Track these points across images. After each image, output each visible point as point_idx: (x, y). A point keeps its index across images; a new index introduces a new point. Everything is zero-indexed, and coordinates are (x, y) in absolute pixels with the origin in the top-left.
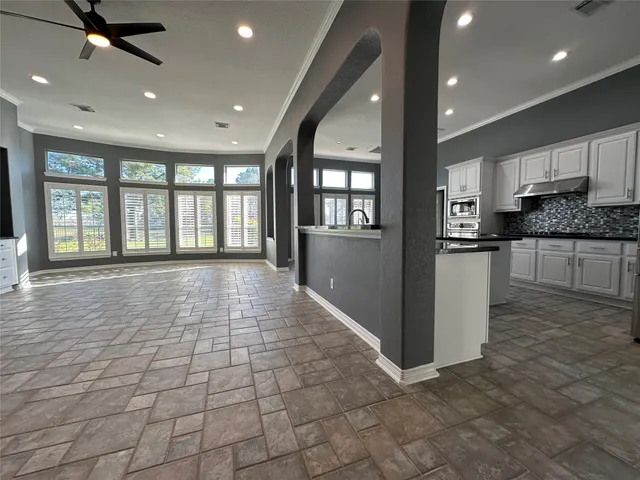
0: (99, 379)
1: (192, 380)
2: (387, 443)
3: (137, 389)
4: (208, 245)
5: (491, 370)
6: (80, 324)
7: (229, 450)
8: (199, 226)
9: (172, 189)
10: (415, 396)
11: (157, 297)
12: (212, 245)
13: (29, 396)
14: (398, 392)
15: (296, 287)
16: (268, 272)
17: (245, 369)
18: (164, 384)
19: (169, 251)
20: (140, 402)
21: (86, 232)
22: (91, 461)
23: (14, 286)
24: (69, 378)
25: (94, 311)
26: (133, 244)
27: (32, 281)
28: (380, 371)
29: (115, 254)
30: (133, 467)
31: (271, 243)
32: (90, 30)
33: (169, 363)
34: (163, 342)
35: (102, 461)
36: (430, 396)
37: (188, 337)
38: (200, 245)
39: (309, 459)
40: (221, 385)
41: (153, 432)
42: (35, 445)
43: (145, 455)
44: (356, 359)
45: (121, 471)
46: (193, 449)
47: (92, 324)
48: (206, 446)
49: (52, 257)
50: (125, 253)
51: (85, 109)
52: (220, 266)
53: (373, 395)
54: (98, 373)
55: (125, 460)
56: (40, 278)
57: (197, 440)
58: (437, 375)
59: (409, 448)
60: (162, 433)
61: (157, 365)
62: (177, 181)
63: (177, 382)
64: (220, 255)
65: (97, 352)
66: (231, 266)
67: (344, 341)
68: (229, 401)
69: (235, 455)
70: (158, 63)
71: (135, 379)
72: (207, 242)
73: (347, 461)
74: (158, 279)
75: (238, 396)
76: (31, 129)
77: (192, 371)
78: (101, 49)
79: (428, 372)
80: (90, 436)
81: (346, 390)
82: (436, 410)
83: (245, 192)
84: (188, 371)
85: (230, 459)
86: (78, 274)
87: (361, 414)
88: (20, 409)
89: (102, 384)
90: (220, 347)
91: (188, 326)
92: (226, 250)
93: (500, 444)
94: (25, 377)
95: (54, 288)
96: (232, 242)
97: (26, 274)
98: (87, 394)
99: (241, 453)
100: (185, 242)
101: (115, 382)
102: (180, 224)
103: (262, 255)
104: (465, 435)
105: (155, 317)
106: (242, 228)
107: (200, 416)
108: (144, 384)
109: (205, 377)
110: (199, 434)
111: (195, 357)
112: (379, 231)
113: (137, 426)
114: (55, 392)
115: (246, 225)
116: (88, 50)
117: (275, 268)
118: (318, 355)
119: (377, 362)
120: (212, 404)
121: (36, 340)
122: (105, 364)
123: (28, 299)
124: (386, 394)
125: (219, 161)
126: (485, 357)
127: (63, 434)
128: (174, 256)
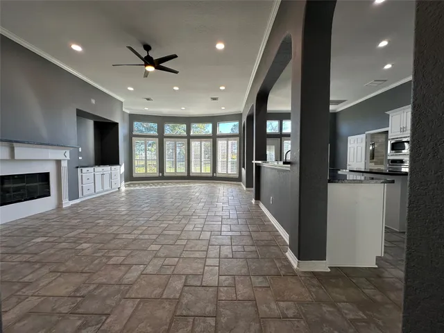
0: (141, 234)
1: (179, 242)
2: (268, 297)
3: (154, 242)
4: (207, 172)
5: (379, 277)
6: (139, 209)
7: (184, 277)
8: (203, 160)
9: (189, 138)
10: (303, 278)
11: (175, 199)
12: (209, 172)
13: (115, 236)
14: (293, 274)
15: (253, 201)
16: (241, 190)
17: (205, 243)
18: (166, 242)
19: (186, 175)
20: (154, 247)
21: (148, 163)
22: (130, 266)
23: (119, 188)
24: (130, 231)
25: (147, 203)
26: (169, 170)
27: (126, 187)
28: (286, 259)
29: (161, 174)
30: (144, 272)
31: (244, 171)
32: (146, 65)
33: (171, 233)
34: (171, 222)
35: (134, 267)
36: (315, 282)
37: (184, 221)
38: (203, 172)
39: (221, 291)
40: (191, 248)
41: (155, 261)
42: (114, 255)
43: (150, 269)
44: (273, 249)
45: (140, 272)
46: (169, 272)
47: (144, 209)
48: (175, 272)
49: (134, 175)
50: (165, 174)
51: (148, 99)
52: (212, 185)
53: (273, 272)
54: (141, 231)
55: (142, 269)
56: (129, 185)
57: (172, 270)
58: (329, 270)
59: (281, 304)
60: (159, 262)
61: (165, 232)
62: (192, 134)
63: (171, 242)
64: (213, 178)
65: (143, 222)
66: (219, 185)
67: (270, 238)
68: (192, 256)
69: (186, 279)
70: (176, 72)
71: (154, 237)
72: (207, 170)
73: (240, 299)
74: (178, 190)
75: (197, 255)
76: (128, 112)
77: (180, 238)
78: (152, 72)
79: (321, 266)
80: (132, 256)
81: (257, 265)
82: (314, 290)
83: (230, 139)
84: (178, 238)
85: (183, 281)
86: (144, 184)
87: (261, 279)
88: (111, 240)
89: (141, 237)
90: (197, 229)
91: (184, 216)
92: (218, 175)
93: (353, 321)
94: (115, 228)
95: (133, 191)
96: (221, 170)
97: (123, 183)
98: (135, 239)
99: (189, 279)
100: (195, 170)
101: (147, 237)
102: (193, 159)
103: (239, 179)
104: (326, 309)
105: (171, 209)
106: (227, 162)
107: (177, 259)
108: (158, 240)
109: (184, 242)
110: (173, 267)
111: (183, 232)
112: (289, 165)
113: (150, 257)
114: (124, 236)
115: (230, 160)
116: (147, 74)
117: (245, 188)
118: (250, 243)
119: (287, 254)
120: (184, 255)
121: (122, 213)
122: (144, 228)
123: (123, 194)
124: (282, 273)
125: (214, 120)
126: (379, 268)
127: (124, 253)
128: (189, 177)
